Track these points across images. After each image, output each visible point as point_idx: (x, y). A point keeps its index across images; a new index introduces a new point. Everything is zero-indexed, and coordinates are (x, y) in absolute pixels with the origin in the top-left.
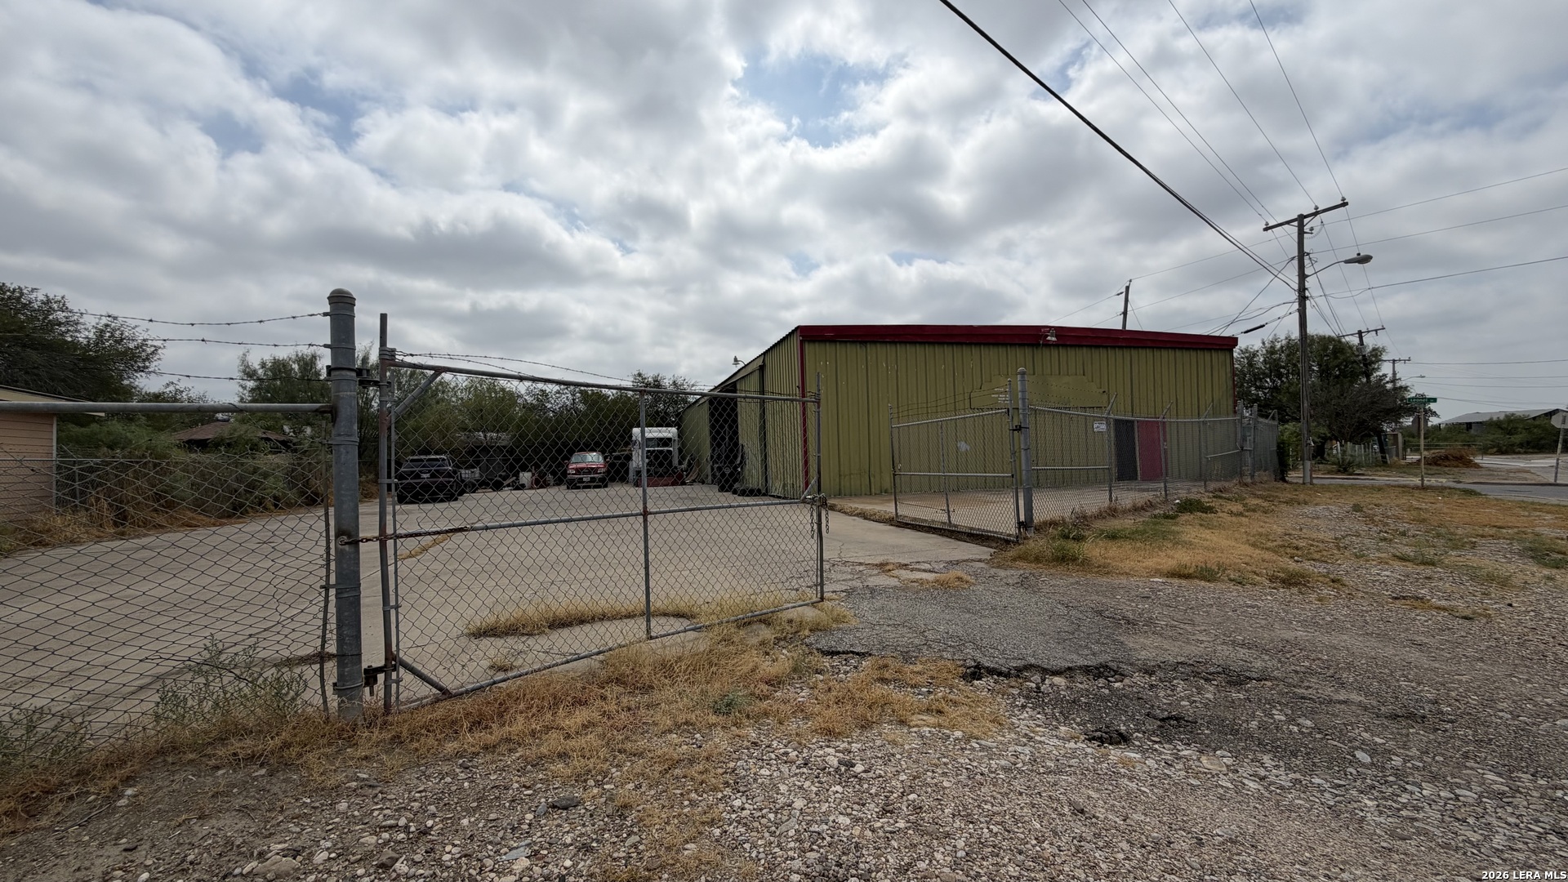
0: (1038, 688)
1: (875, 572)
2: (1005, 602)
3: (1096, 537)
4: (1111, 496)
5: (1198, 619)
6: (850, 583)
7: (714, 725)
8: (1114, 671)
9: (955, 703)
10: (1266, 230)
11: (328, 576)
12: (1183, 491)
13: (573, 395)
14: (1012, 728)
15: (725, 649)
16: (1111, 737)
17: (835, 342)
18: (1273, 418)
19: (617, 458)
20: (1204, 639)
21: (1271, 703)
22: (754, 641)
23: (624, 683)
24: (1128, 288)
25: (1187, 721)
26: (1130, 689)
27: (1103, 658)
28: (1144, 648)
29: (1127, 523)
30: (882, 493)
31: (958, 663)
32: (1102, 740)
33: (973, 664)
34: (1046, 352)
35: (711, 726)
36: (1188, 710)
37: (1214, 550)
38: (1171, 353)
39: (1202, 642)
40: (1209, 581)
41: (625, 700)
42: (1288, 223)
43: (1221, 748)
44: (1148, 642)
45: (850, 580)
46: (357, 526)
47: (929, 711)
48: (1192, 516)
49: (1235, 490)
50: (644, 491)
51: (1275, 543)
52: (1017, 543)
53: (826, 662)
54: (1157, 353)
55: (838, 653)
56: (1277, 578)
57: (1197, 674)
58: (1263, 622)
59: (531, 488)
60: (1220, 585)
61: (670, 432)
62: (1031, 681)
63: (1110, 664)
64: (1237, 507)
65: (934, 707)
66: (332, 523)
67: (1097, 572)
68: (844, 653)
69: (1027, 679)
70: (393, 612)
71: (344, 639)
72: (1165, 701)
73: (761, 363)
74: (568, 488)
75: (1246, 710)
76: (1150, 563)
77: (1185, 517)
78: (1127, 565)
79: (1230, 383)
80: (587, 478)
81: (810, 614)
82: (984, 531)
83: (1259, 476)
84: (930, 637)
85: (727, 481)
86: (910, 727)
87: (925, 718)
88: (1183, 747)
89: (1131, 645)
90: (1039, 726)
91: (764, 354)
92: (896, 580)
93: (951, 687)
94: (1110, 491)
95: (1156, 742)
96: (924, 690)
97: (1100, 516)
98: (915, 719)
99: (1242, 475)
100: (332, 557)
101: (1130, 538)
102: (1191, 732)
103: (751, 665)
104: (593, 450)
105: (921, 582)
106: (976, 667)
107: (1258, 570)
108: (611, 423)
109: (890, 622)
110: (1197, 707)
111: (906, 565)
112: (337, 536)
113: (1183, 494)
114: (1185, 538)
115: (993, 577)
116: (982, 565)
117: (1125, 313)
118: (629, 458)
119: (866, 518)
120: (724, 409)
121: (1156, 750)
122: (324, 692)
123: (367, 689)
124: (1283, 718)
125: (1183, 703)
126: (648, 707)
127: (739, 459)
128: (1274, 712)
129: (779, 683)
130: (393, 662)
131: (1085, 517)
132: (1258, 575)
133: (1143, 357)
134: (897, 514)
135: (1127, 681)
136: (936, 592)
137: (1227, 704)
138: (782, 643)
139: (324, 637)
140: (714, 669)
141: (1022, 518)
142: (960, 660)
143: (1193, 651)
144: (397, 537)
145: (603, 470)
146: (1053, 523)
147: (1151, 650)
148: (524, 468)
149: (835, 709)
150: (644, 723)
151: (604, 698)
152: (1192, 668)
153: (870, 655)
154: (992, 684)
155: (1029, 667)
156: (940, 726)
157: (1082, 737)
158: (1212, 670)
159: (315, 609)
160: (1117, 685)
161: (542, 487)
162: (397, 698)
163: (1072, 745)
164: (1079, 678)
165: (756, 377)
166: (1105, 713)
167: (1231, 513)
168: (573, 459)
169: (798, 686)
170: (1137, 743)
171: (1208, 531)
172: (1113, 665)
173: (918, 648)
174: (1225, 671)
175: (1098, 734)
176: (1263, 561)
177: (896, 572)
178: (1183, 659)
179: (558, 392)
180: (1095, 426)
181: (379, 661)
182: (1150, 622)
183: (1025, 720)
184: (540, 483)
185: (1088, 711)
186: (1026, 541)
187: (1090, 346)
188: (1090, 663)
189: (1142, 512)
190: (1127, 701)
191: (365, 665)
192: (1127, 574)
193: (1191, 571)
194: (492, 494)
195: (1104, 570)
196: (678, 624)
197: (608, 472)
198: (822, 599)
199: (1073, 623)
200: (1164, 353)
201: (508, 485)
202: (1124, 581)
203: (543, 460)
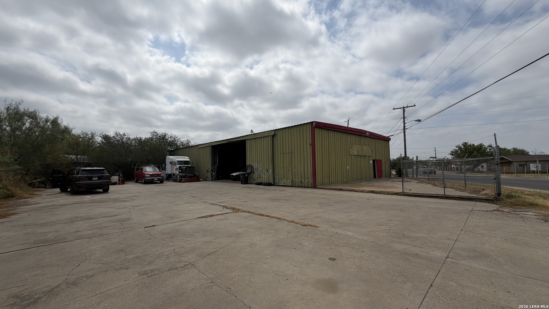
10: (393, 109)
17: (322, 128)
24: (348, 120)
34: (362, 138)
38: (381, 141)
42: (400, 108)
73: (273, 134)
80: (156, 179)
133: (377, 142)
165: (267, 139)
180: (370, 161)
187: (370, 137)
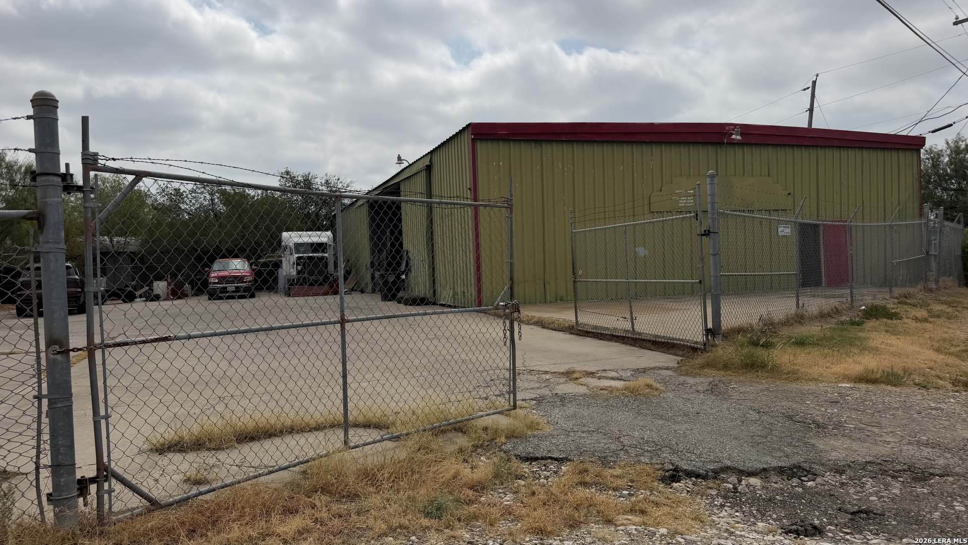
0: (735, 488)
1: (562, 380)
2: (697, 408)
3: (785, 344)
4: (798, 302)
5: (884, 422)
6: (539, 391)
7: (427, 528)
8: (806, 470)
9: (657, 504)
10: (955, 24)
11: (40, 386)
12: (868, 297)
13: (212, 194)
14: (713, 524)
15: (424, 458)
16: (806, 530)
17: (509, 140)
18: (959, 222)
19: (265, 265)
20: (891, 440)
21: (952, 496)
22: (451, 448)
23: (330, 492)
24: (814, 83)
25: (875, 514)
26: (822, 487)
27: (796, 459)
28: (834, 449)
29: (813, 329)
30: (558, 300)
31: (657, 466)
32: (798, 533)
33: (671, 467)
34: (730, 151)
35: (425, 529)
36: (876, 505)
37: (899, 355)
38: (858, 153)
39: (889, 443)
40: (895, 385)
41: (335, 507)
43: (906, 537)
44: (837, 444)
45: (538, 388)
46: (68, 336)
47: (632, 511)
48: (878, 323)
49: (919, 296)
50: (342, 299)
51: (958, 349)
52: (704, 350)
53: (525, 468)
54: (844, 153)
55: (536, 459)
56: (959, 382)
57: (884, 472)
58: (946, 423)
59: (165, 300)
60: (906, 390)
61: (324, 237)
62: (728, 483)
63: (803, 465)
64: (922, 313)
65: (637, 508)
66: (42, 331)
67: (786, 379)
68: (542, 458)
69: (724, 481)
70: (103, 422)
71: (59, 450)
72: (855, 497)
73: (427, 163)
74: (210, 299)
75: (930, 503)
76: (838, 368)
77: (871, 323)
78: (815, 371)
79: (917, 185)
80: (231, 287)
81: (503, 422)
82: (669, 338)
83: (944, 281)
84: (626, 442)
85: (390, 290)
86: (616, 526)
87: (630, 517)
88: (872, 537)
89: (822, 447)
90: (738, 523)
91: (431, 152)
92: (585, 388)
93: (651, 490)
94: (798, 297)
95: (847, 533)
96: (625, 492)
97: (788, 322)
98: (621, 519)
99: (926, 280)
100: (43, 368)
101: (818, 345)
102: (880, 523)
103: (452, 472)
104: (236, 256)
105: (610, 390)
106: (674, 470)
107: (941, 375)
108: (256, 227)
109: (585, 429)
110: (885, 502)
111: (592, 373)
112: (48, 346)
113: (869, 300)
114: (872, 343)
115: (682, 384)
116: (669, 373)
117: (811, 110)
118: (278, 265)
119: (544, 327)
120: (386, 214)
121: (848, 540)
122: (40, 502)
123: (81, 500)
124: (964, 509)
125: (872, 498)
126: (358, 513)
127: (404, 265)
128: (955, 503)
129: (483, 488)
130: (104, 473)
131: (772, 324)
132: (941, 379)
133: (829, 157)
134: (577, 322)
135: (819, 480)
136: (626, 400)
137: (912, 498)
138: (479, 450)
139: (38, 447)
140: (416, 476)
141: (710, 325)
142: (657, 464)
143: (882, 450)
144: (105, 346)
145: (250, 279)
146: (739, 330)
147: (840, 451)
148: (159, 278)
149: (540, 512)
150: (358, 528)
151: (313, 507)
152: (880, 467)
153: (570, 460)
154: (690, 486)
155: (726, 469)
156: (645, 524)
157: (780, 531)
158: (898, 467)
159: (27, 420)
160: (809, 484)
161: (180, 298)
162: (110, 508)
163: (770, 537)
164: (774, 478)
165: (422, 178)
166: (800, 509)
167: (916, 319)
168: (216, 266)
169: (501, 491)
170: (830, 535)
171: (894, 337)
172: (806, 466)
173: (615, 453)
174: (910, 468)
175: (794, 527)
176: (947, 365)
177: (583, 380)
178: (871, 459)
179: (193, 191)
180: (780, 229)
181: (91, 472)
182: (839, 425)
183: (724, 518)
184: (176, 293)
185: (784, 508)
186: (714, 349)
187: (775, 145)
188: (783, 464)
189: (829, 319)
190: (820, 498)
191: (78, 476)
192: (816, 380)
193: (878, 376)
194: (127, 306)
195: (793, 376)
196: (374, 434)
197: (255, 281)
198: (515, 407)
199: (766, 428)
200: (851, 153)
201: (141, 296)
202: (812, 386)
203: (179, 268)
